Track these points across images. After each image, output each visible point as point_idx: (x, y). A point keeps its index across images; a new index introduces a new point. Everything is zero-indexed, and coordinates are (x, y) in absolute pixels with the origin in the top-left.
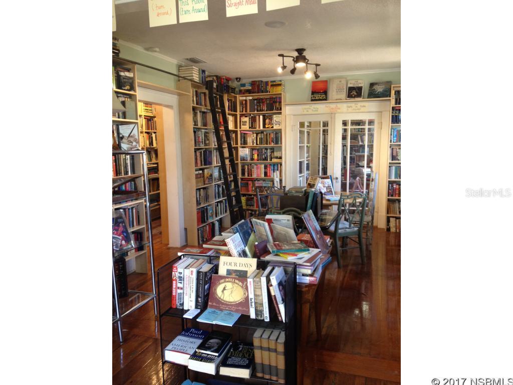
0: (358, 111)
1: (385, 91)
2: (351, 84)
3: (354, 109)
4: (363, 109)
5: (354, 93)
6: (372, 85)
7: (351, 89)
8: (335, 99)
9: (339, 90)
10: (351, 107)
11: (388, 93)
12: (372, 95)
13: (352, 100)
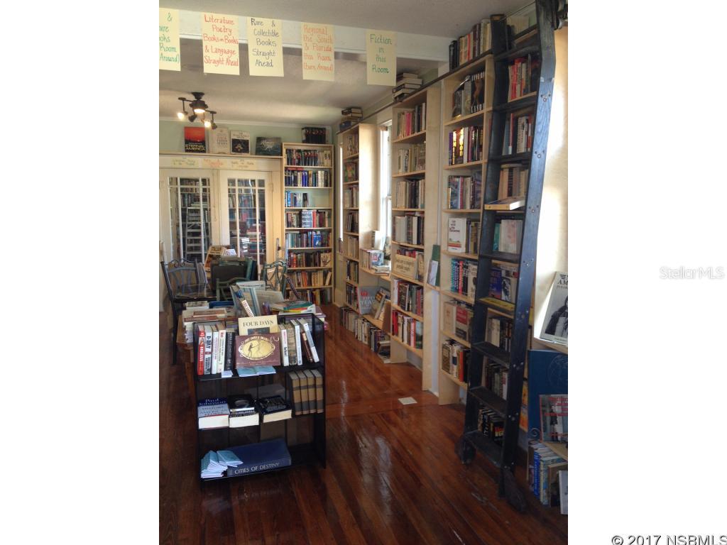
0: (244, 168)
1: (275, 148)
2: (234, 135)
3: (240, 166)
4: (250, 167)
5: (239, 146)
6: (259, 139)
7: (235, 142)
8: (217, 152)
9: (222, 142)
10: (236, 163)
11: (280, 151)
12: (261, 151)
13: (238, 155)
